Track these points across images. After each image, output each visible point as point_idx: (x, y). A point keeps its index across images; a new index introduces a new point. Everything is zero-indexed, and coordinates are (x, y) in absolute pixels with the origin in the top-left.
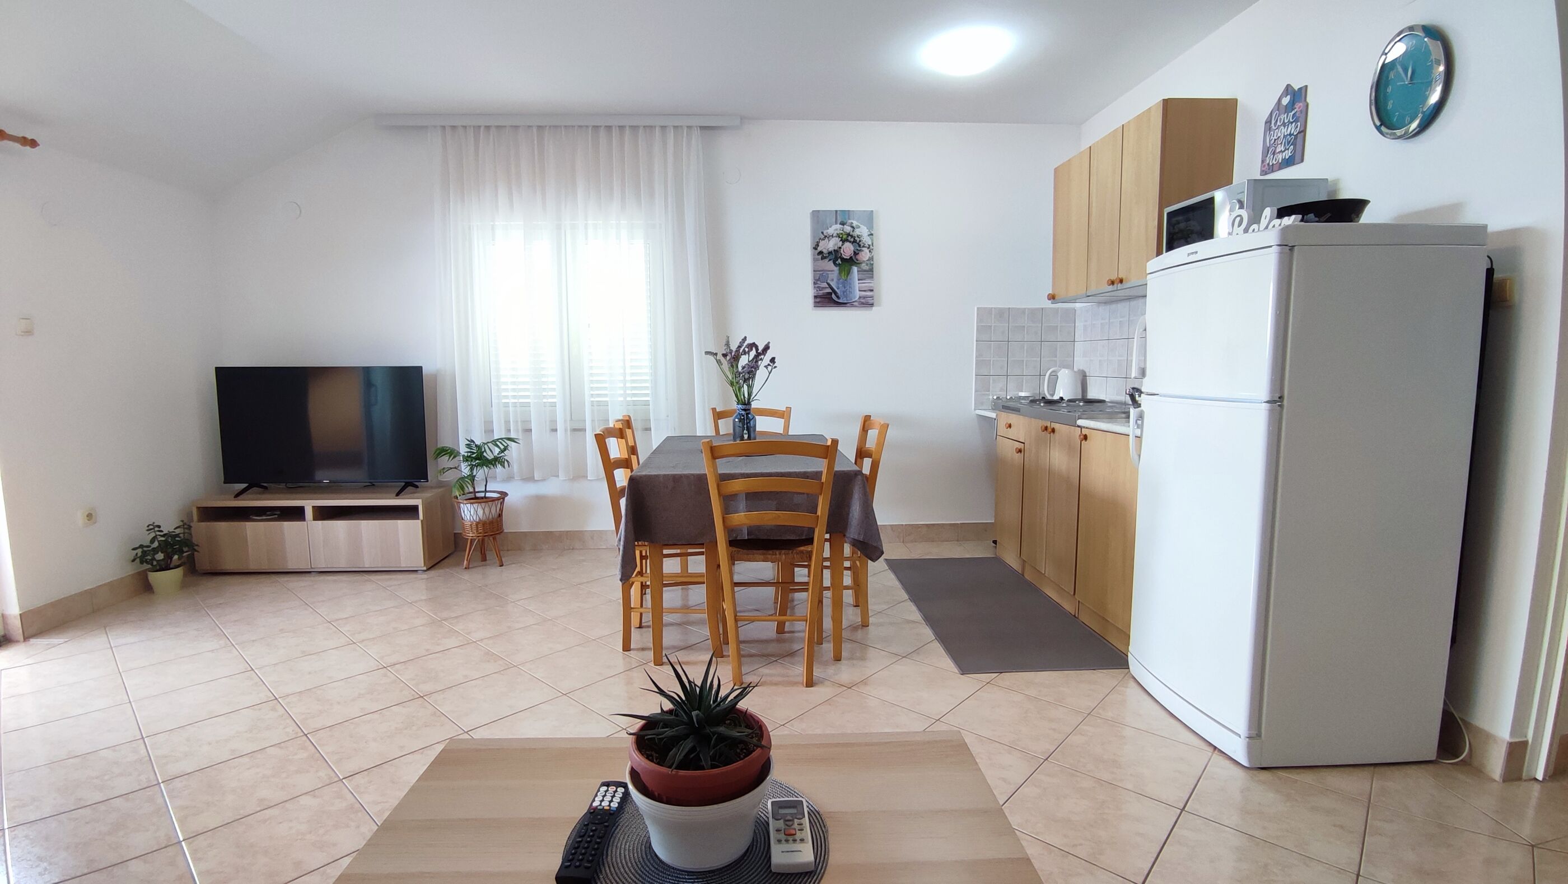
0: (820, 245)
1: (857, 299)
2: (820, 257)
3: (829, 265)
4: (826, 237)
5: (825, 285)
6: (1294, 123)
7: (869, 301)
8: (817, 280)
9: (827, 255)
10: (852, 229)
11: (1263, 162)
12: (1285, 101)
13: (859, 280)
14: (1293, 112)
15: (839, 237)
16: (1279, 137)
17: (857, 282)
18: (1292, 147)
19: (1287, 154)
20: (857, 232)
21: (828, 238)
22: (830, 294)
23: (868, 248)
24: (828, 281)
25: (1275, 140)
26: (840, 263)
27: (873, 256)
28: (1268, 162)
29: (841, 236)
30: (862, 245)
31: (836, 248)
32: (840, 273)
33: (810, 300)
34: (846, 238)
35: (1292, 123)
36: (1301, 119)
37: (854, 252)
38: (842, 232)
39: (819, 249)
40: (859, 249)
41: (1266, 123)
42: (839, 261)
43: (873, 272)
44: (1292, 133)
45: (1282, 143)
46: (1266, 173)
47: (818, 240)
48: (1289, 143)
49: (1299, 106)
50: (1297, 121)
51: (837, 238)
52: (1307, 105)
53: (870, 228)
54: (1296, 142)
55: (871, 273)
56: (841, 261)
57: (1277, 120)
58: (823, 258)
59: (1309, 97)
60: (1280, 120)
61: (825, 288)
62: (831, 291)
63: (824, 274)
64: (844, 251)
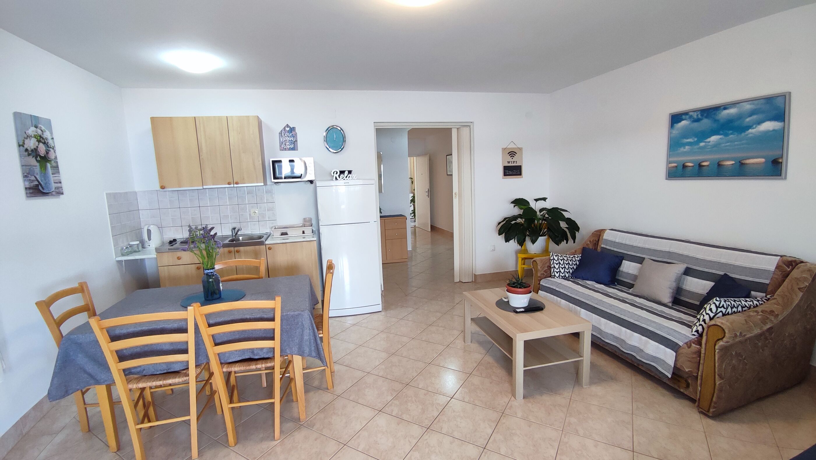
0: (25, 143)
1: (53, 189)
2: (27, 153)
3: (32, 161)
4: (28, 136)
5: (33, 178)
6: (293, 138)
7: (61, 191)
8: (28, 174)
9: (31, 152)
10: (42, 133)
11: (280, 146)
12: (288, 129)
13: (52, 174)
14: (291, 134)
15: (36, 138)
16: (286, 140)
18: (293, 145)
19: (292, 146)
20: (45, 136)
21: (29, 137)
22: (37, 186)
23: (53, 149)
24: (35, 175)
25: (285, 141)
26: (40, 159)
27: (56, 156)
28: (283, 147)
29: (36, 137)
30: (49, 146)
31: (35, 147)
32: (41, 168)
33: (22, 192)
34: (41, 139)
35: (292, 137)
36: (295, 136)
37: (46, 151)
38: (36, 134)
39: (26, 146)
40: (48, 149)
41: (279, 133)
42: (39, 158)
43: (58, 168)
44: (292, 140)
45: (288, 142)
46: (283, 150)
47: (23, 139)
48: (291, 143)
49: (293, 133)
50: (294, 137)
51: (35, 139)
52: (296, 133)
53: (51, 133)
54: (294, 143)
55: (57, 169)
56: (40, 158)
57: (285, 134)
58: (29, 155)
59: (297, 131)
60: (286, 135)
61: (33, 181)
62: (37, 183)
63: (31, 169)
64: (40, 150)
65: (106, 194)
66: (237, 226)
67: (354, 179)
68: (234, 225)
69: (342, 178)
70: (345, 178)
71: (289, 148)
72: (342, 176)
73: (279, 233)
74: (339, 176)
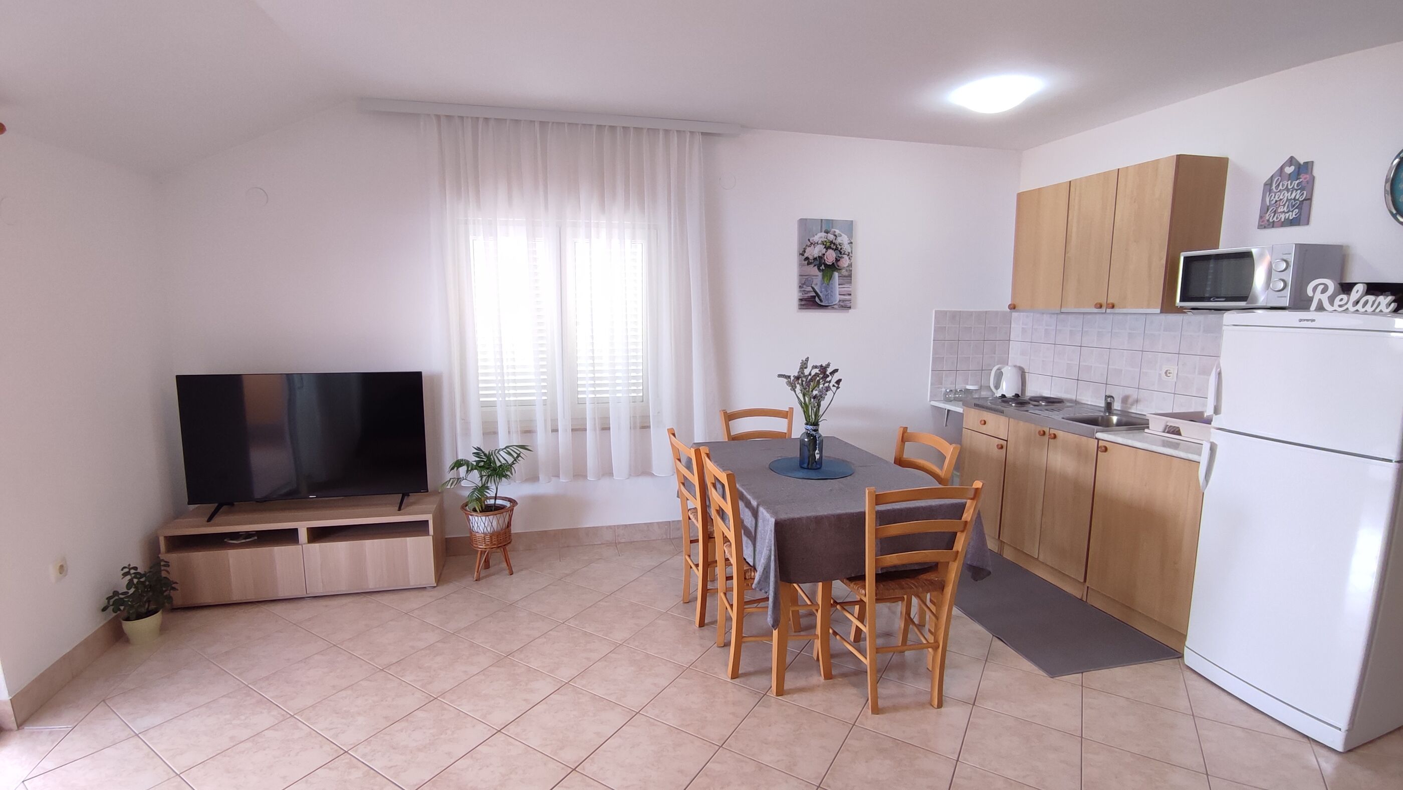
0: (806, 251)
1: (837, 302)
2: (806, 262)
3: (814, 270)
4: (812, 243)
5: (810, 289)
6: (1299, 191)
7: (847, 304)
8: (804, 284)
9: (813, 261)
10: (835, 237)
11: (1261, 217)
12: (1289, 170)
13: (839, 285)
14: (1298, 181)
15: (823, 244)
16: (1281, 200)
17: (837, 286)
18: (1297, 210)
19: (1292, 215)
20: (839, 240)
21: (814, 245)
22: (814, 297)
23: (848, 255)
24: (813, 286)
25: (1276, 201)
26: (824, 268)
27: (852, 263)
28: (1267, 218)
29: (825, 243)
30: (843, 252)
31: (820, 255)
32: (823, 278)
33: (795, 302)
34: (830, 245)
35: (1297, 190)
36: (1308, 187)
37: (836, 258)
38: (826, 240)
39: (806, 255)
40: (840, 256)
41: (1266, 184)
42: (823, 267)
43: (851, 277)
44: (1297, 198)
45: (1284, 205)
46: (1265, 228)
47: (805, 247)
48: (1292, 207)
49: (1303, 178)
50: (1302, 189)
51: (822, 246)
52: (1314, 178)
53: (850, 236)
54: (1300, 207)
55: (850, 278)
56: (825, 266)
57: (1279, 185)
58: (809, 264)
59: (1316, 172)
60: (1283, 185)
61: (809, 292)
62: (814, 294)
63: (809, 279)
64: (827, 258)
65: (936, 311)
66: (1134, 394)
71: (1283, 220)
72: (1341, 300)
73: (1161, 428)
74: (1331, 300)
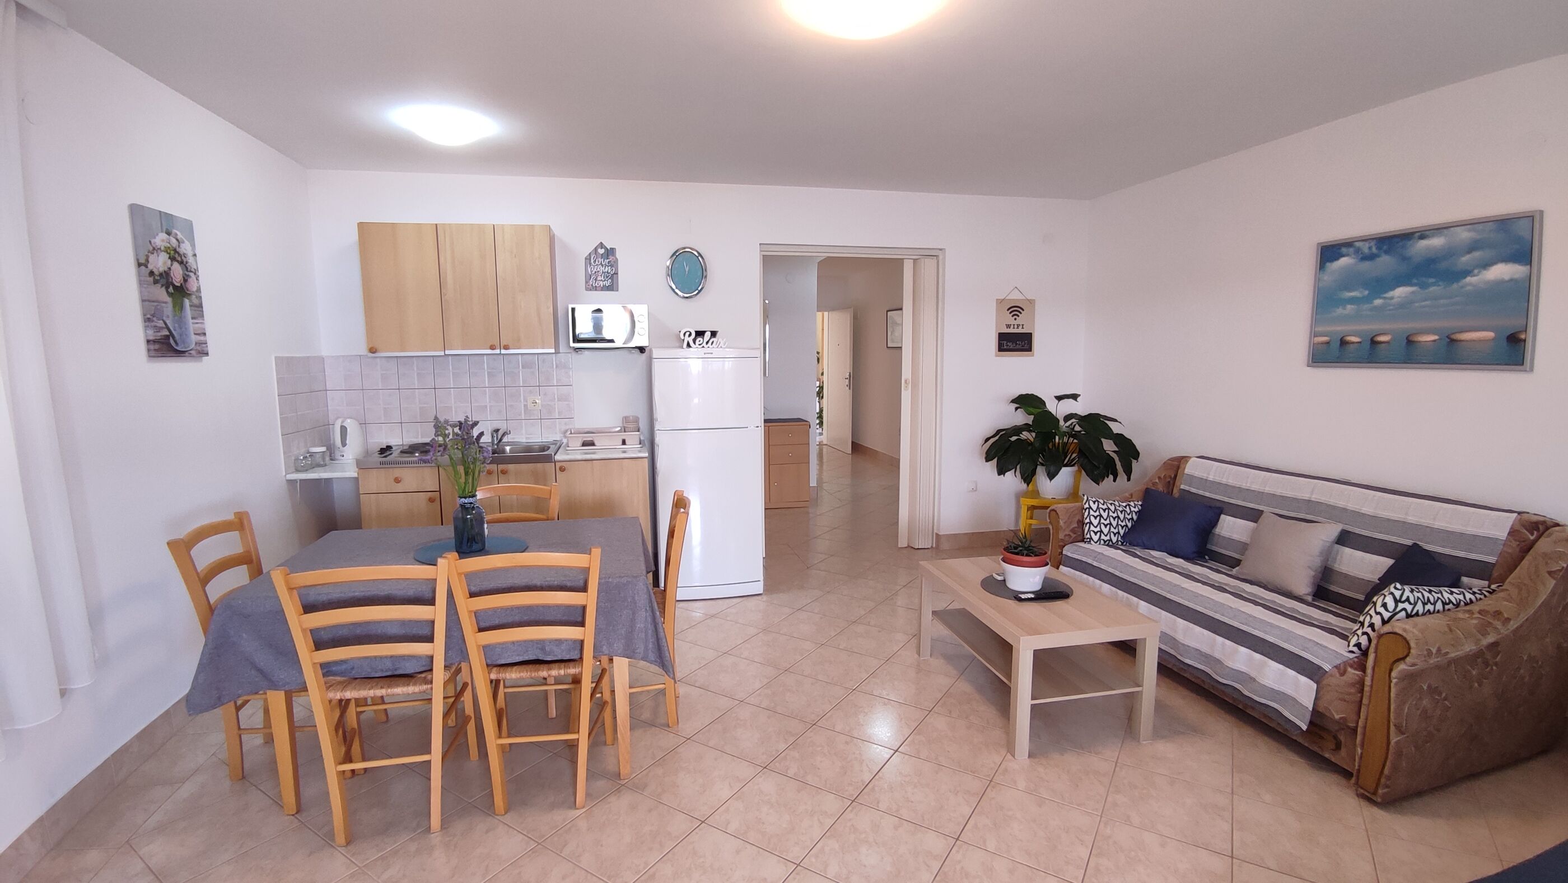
0: (150, 260)
1: (193, 346)
2: (151, 279)
3: (161, 293)
4: (154, 249)
5: (161, 324)
6: (610, 267)
7: (204, 349)
8: (153, 315)
9: (158, 278)
10: (177, 243)
11: (587, 282)
12: (601, 251)
13: (193, 318)
14: (608, 260)
15: (168, 253)
16: (598, 271)
17: (191, 321)
18: (610, 280)
19: (608, 283)
20: (182, 250)
21: (157, 251)
22: (167, 337)
23: (195, 274)
24: (164, 318)
25: (596, 272)
26: (173, 291)
27: (200, 286)
28: (591, 283)
29: (169, 251)
30: (189, 269)
31: (166, 269)
32: (174, 307)
33: (142, 347)
34: (175, 256)
35: (608, 266)
36: (614, 264)
37: (184, 278)
38: (169, 245)
39: (151, 267)
40: (187, 273)
41: (586, 259)
42: (171, 289)
43: (202, 307)
44: (609, 272)
45: (601, 276)
46: (591, 290)
47: (147, 253)
48: (607, 277)
49: (611, 258)
50: (612, 266)
51: (165, 254)
52: (617, 259)
53: (193, 246)
54: (612, 278)
55: (200, 309)
56: (173, 288)
57: (595, 261)
58: (156, 282)
59: (618, 255)
60: (598, 262)
61: (161, 328)
62: (168, 333)
63: (159, 307)
64: (174, 275)
65: (276, 357)
67: (721, 347)
68: (496, 425)
69: (700, 345)
70: (704, 344)
71: (602, 286)
72: (700, 341)
73: (580, 443)
74: (694, 341)
